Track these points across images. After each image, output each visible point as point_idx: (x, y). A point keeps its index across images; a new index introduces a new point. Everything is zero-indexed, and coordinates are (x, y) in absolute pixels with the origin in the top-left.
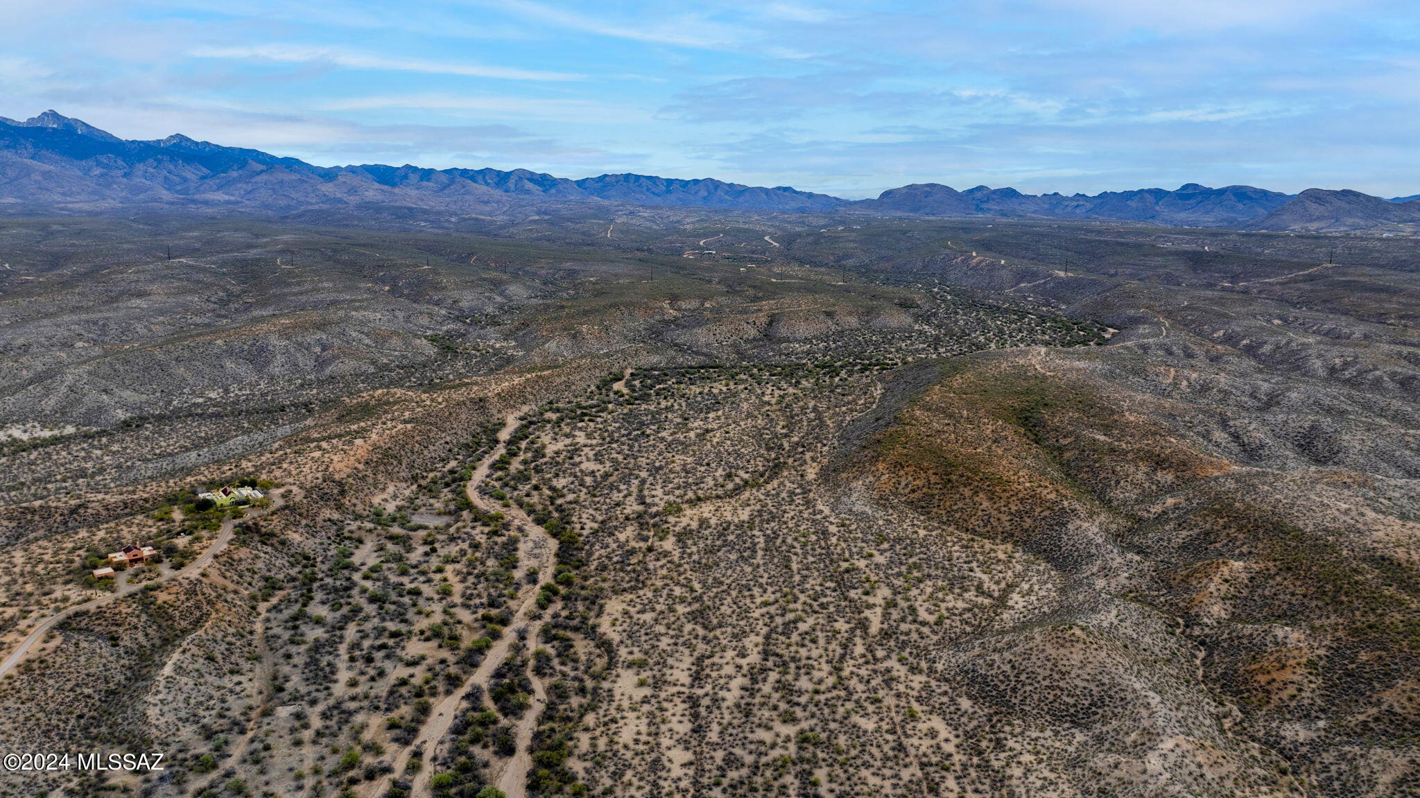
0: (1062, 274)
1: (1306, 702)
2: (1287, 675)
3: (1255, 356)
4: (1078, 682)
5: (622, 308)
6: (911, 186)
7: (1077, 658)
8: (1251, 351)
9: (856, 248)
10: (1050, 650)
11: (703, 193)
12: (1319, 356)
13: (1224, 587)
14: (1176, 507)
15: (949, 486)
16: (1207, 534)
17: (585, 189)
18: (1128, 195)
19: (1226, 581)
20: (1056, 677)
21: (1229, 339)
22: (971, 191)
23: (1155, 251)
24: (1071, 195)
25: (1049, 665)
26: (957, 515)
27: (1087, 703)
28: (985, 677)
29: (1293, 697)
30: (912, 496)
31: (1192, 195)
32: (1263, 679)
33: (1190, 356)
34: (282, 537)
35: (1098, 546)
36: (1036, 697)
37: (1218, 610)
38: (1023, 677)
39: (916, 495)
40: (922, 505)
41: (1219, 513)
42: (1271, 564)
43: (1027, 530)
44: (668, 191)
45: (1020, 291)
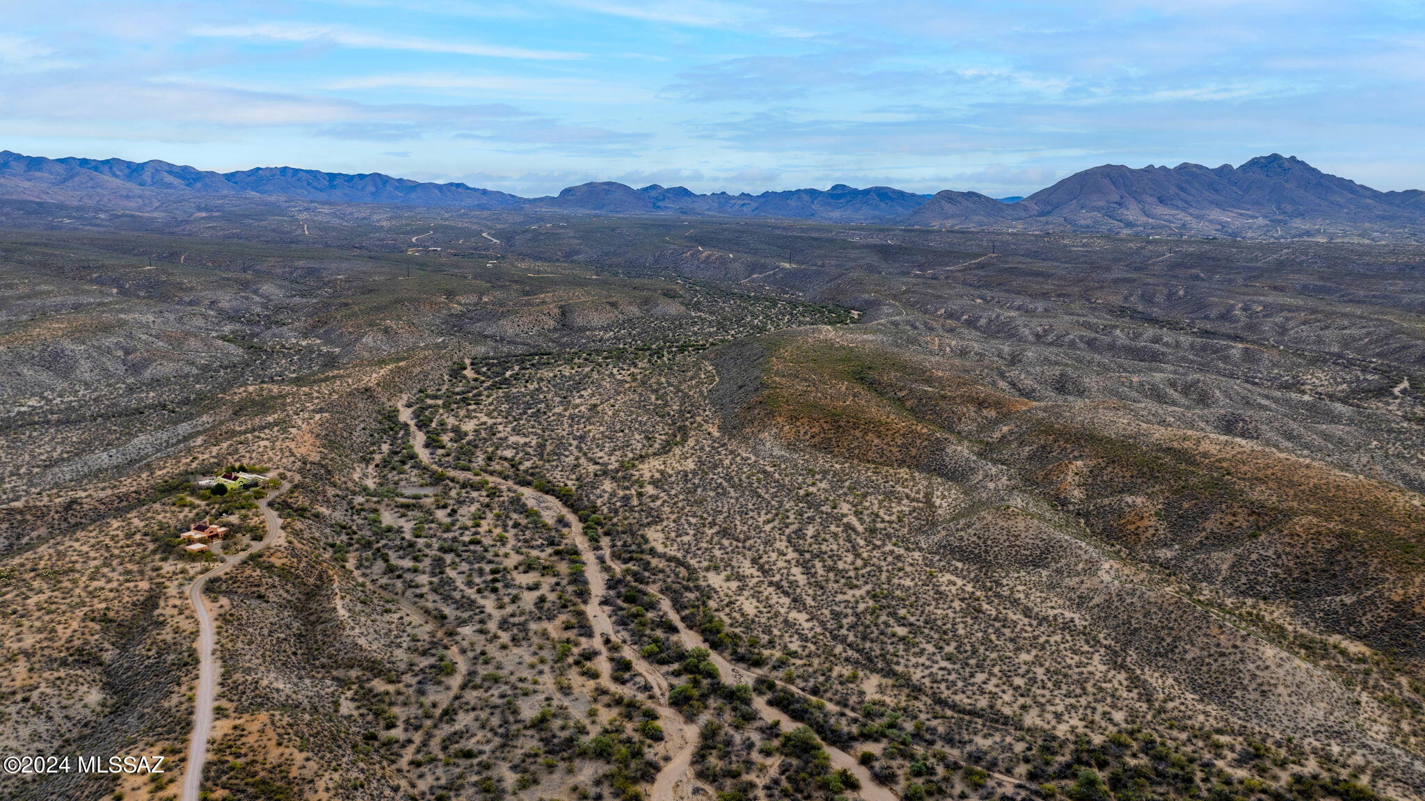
0: (787, 265)
1: (1162, 536)
2: (1146, 523)
3: (977, 329)
4: (1027, 540)
5: (406, 303)
6: (590, 184)
7: (1021, 525)
8: (971, 323)
9: (580, 244)
10: (1001, 523)
11: (371, 188)
12: (1026, 326)
13: (1077, 478)
14: (1011, 432)
15: (841, 430)
16: (1044, 447)
17: (236, 183)
18: (787, 195)
19: (1077, 474)
20: (1013, 539)
21: (950, 315)
22: (646, 190)
23: (847, 245)
24: (737, 194)
25: (1005, 532)
26: (857, 451)
27: (1038, 553)
28: (960, 547)
29: (1154, 535)
30: (813, 440)
31: (841, 194)
32: (1132, 527)
33: (931, 329)
34: (313, 511)
35: (974, 461)
36: (1003, 553)
37: (1077, 494)
38: (989, 542)
39: (817, 439)
40: (825, 446)
41: (1046, 432)
42: (1100, 460)
43: (915, 457)
44: (333, 187)
45: (753, 281)
